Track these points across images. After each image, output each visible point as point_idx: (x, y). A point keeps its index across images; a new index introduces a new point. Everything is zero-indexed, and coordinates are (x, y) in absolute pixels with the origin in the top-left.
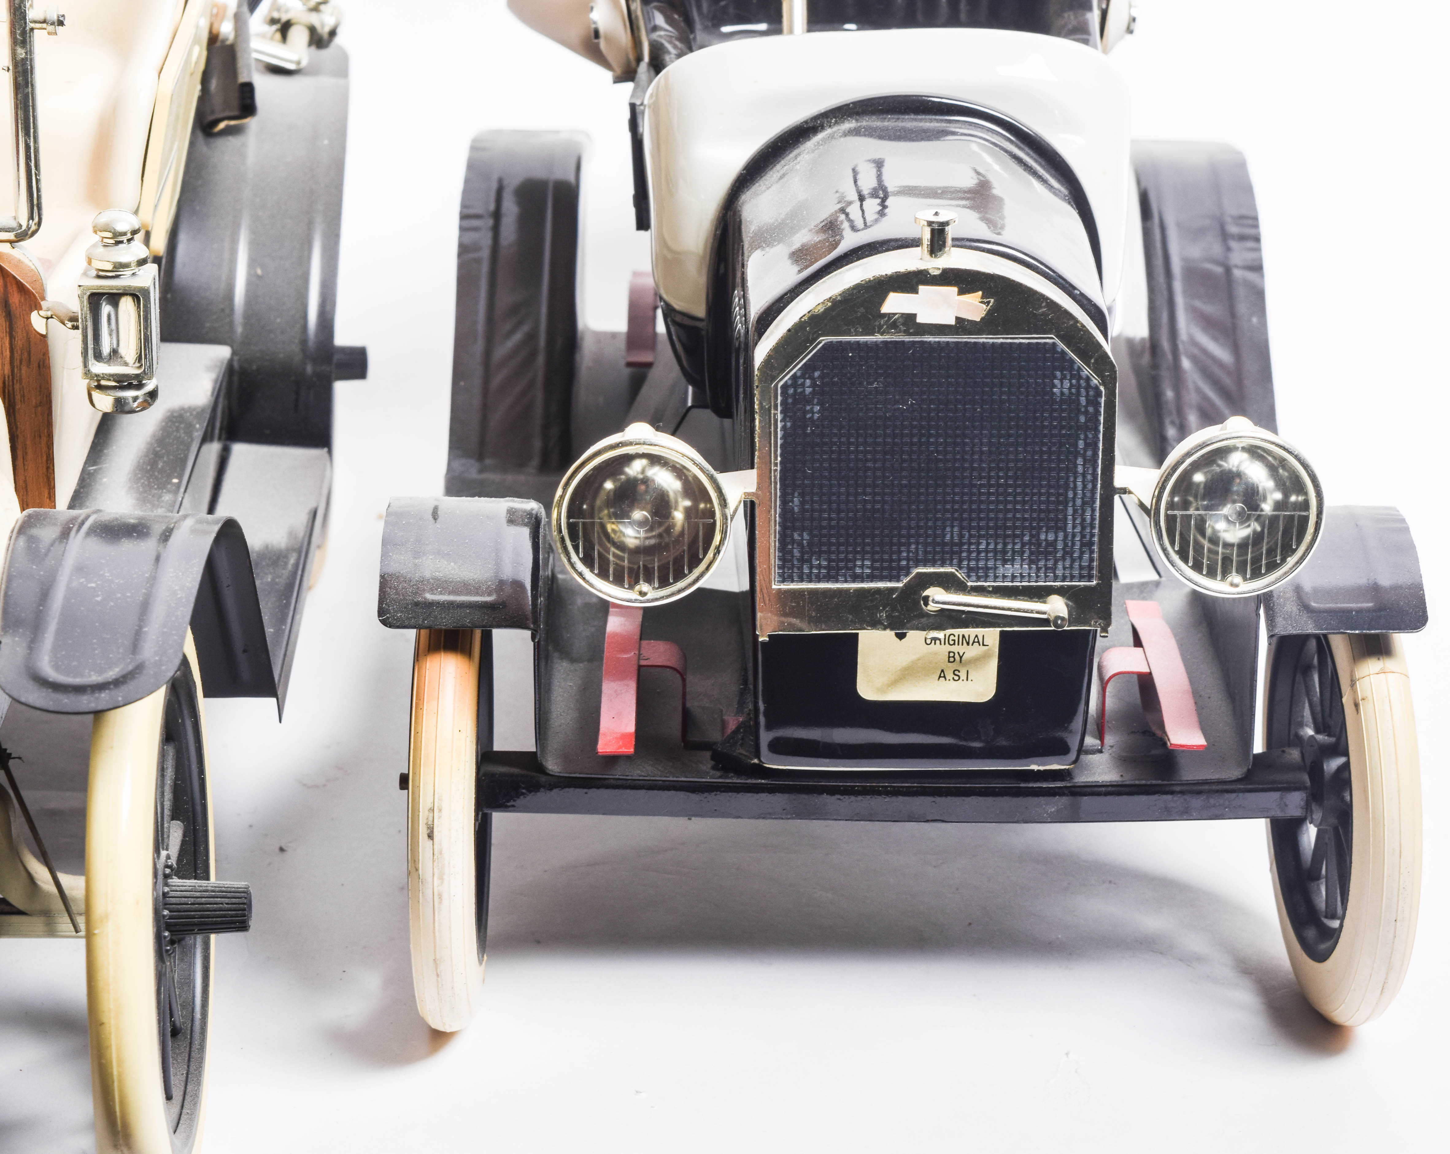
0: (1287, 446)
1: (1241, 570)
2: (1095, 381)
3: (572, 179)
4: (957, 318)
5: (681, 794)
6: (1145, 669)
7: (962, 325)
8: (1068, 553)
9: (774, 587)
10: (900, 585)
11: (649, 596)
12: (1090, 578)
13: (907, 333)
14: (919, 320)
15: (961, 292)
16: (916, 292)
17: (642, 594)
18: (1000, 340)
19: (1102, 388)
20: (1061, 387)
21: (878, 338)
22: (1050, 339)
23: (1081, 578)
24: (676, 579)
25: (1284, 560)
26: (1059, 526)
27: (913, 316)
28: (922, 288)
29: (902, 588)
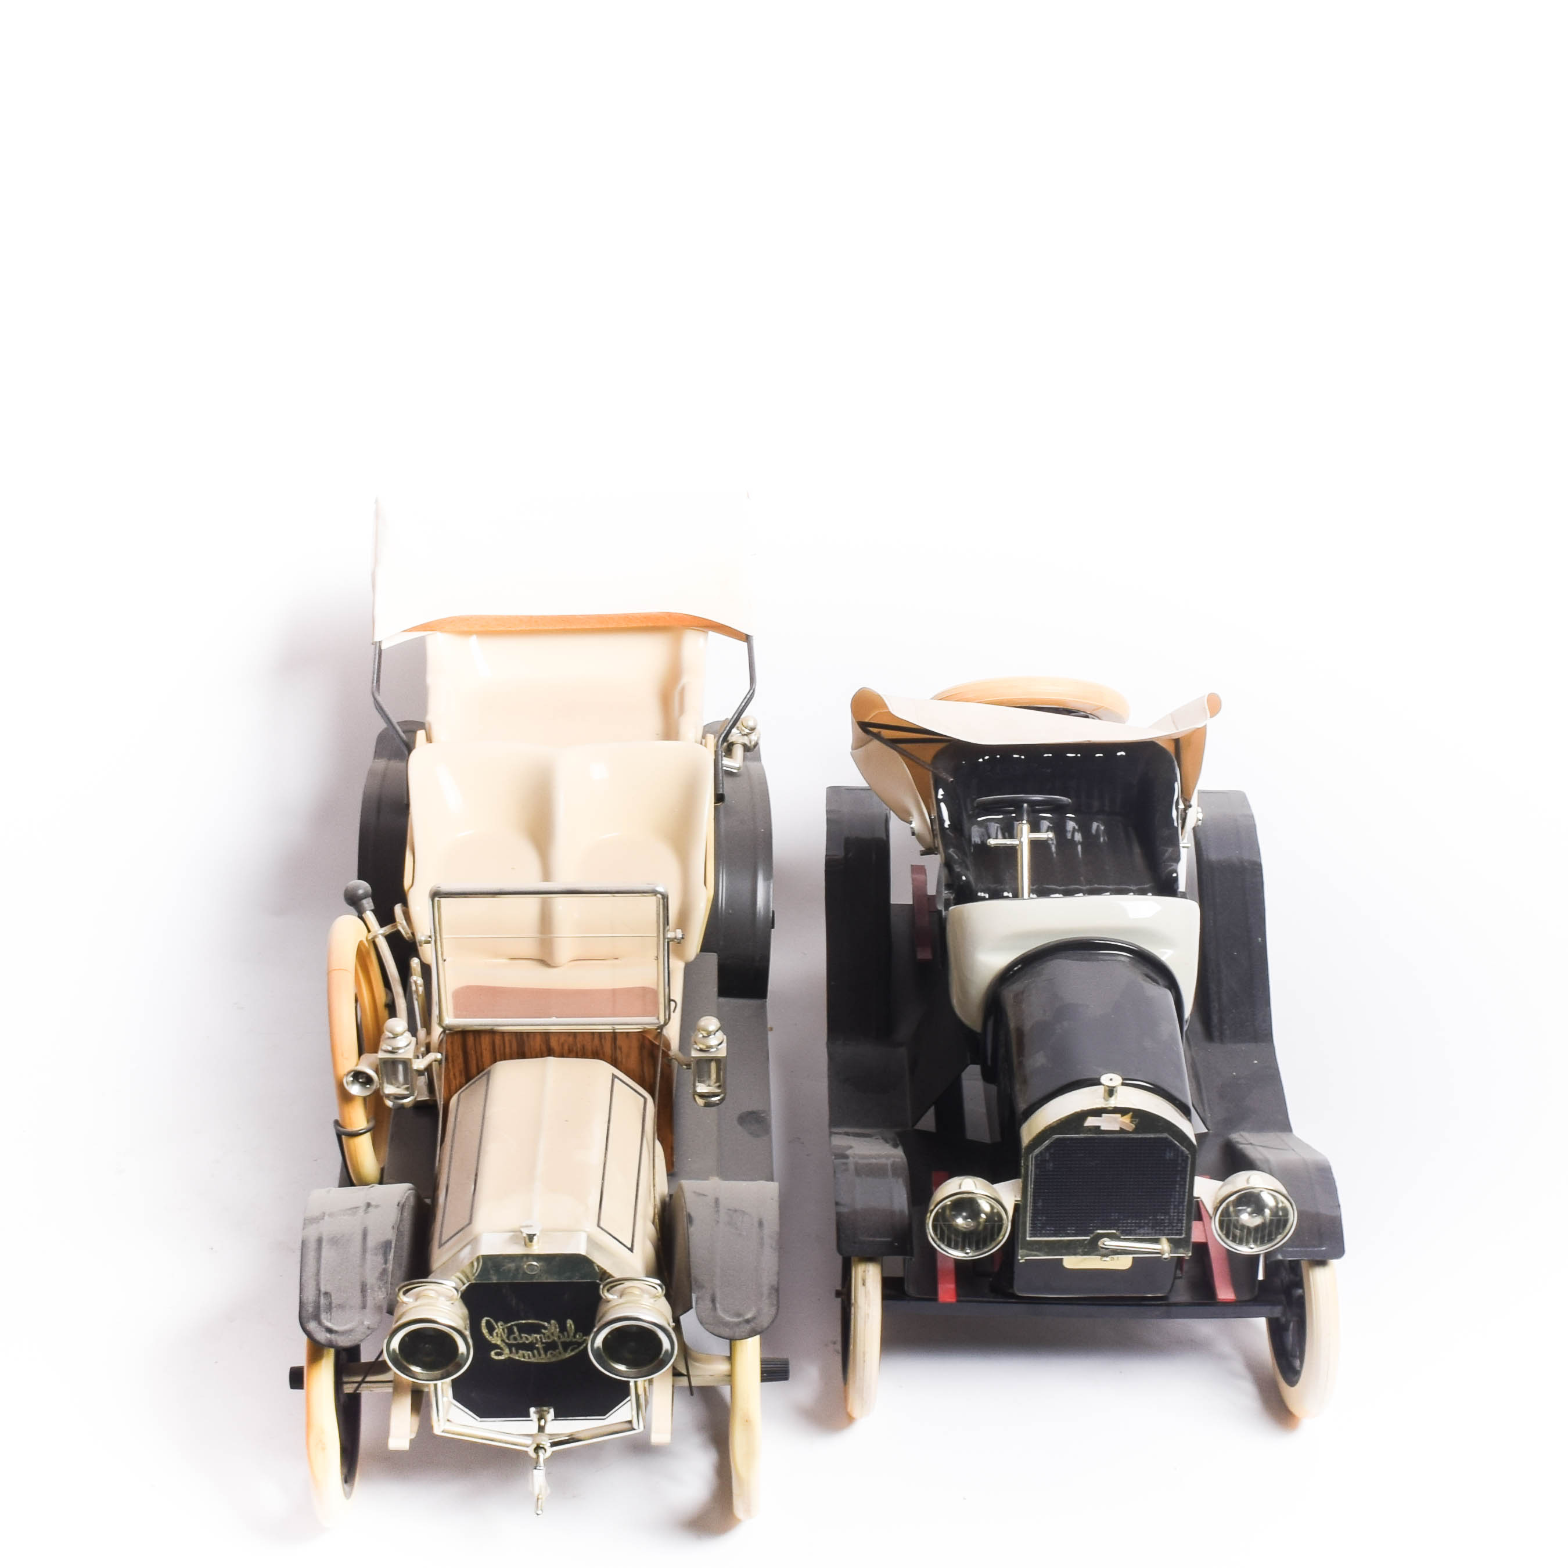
0: (1277, 1190)
1: (1255, 1242)
2: (1187, 1152)
3: (885, 838)
4: (1121, 1128)
5: (975, 1304)
6: (1203, 1240)
7: (1122, 1131)
8: (1170, 1223)
9: (1028, 1239)
10: (1089, 1238)
11: (970, 1255)
12: (1181, 1234)
13: (1096, 1134)
14: (1103, 1128)
15: (1122, 1116)
16: (1100, 1116)
17: (967, 1253)
18: (1140, 1136)
19: (1189, 1156)
20: (1170, 1155)
21: (1082, 1135)
22: (1165, 1135)
23: (1177, 1234)
24: (983, 1248)
25: (1276, 1238)
26: (1167, 1213)
27: (1099, 1127)
28: (1104, 1115)
29: (1090, 1240)
